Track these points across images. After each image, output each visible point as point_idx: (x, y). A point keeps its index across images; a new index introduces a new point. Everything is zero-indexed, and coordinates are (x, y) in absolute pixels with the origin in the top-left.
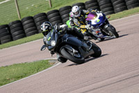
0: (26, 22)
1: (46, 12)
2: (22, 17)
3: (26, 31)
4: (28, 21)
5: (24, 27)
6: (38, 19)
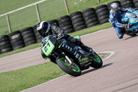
0: (74, 17)
4: (77, 16)
5: (73, 22)
6: (86, 14)
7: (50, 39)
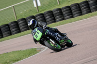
0: (21, 22)
1: (35, 15)
2: (18, 19)
3: (21, 28)
7: (38, 29)
